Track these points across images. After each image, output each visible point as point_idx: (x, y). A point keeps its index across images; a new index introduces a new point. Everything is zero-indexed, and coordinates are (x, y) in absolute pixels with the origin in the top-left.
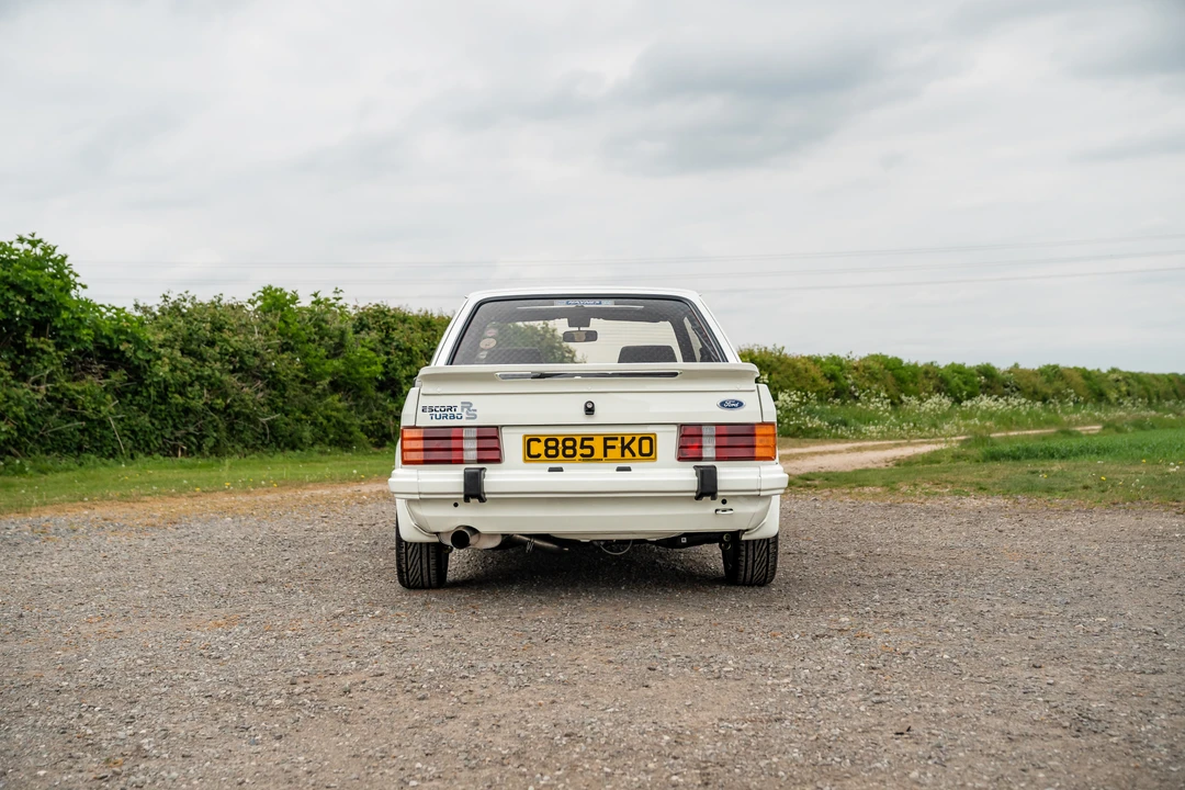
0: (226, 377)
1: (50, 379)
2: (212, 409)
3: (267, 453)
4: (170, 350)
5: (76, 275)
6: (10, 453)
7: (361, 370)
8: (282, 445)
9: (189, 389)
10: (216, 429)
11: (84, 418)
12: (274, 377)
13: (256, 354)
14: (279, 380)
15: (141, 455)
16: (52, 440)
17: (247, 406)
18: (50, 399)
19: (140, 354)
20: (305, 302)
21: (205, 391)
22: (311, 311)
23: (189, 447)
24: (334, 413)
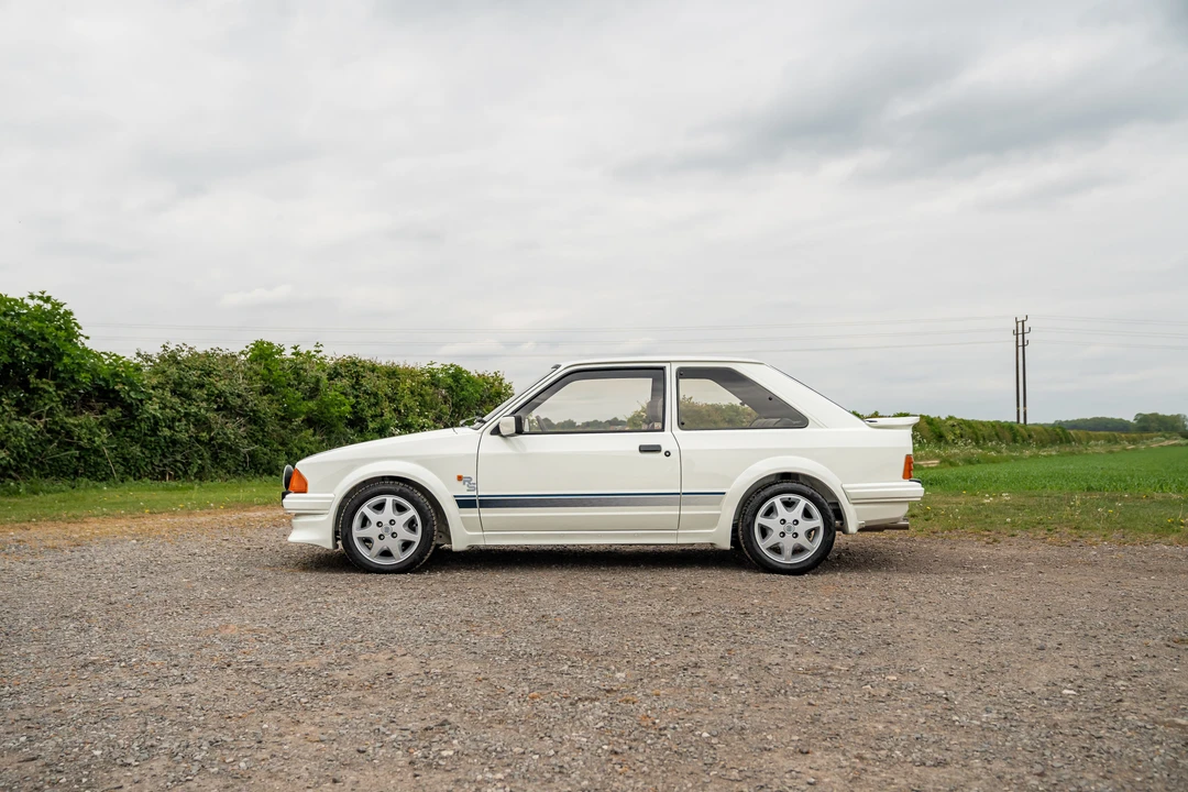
0: (209, 415)
1: (50, 413)
2: (198, 441)
3: (245, 478)
4: (161, 391)
5: (80, 328)
6: (10, 476)
7: (332, 410)
8: (261, 471)
9: (177, 424)
10: (201, 457)
11: (80, 448)
12: (255, 415)
13: (239, 396)
14: (260, 417)
15: (131, 479)
16: (50, 466)
17: (229, 439)
18: (50, 431)
19: (132, 394)
20: (288, 354)
21: (191, 426)
22: (291, 361)
23: (176, 472)
24: (308, 446)
